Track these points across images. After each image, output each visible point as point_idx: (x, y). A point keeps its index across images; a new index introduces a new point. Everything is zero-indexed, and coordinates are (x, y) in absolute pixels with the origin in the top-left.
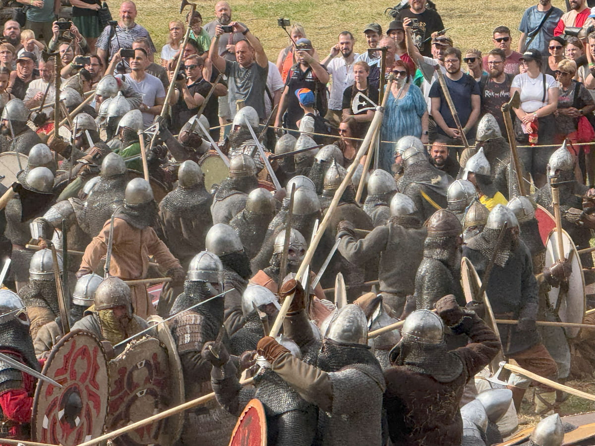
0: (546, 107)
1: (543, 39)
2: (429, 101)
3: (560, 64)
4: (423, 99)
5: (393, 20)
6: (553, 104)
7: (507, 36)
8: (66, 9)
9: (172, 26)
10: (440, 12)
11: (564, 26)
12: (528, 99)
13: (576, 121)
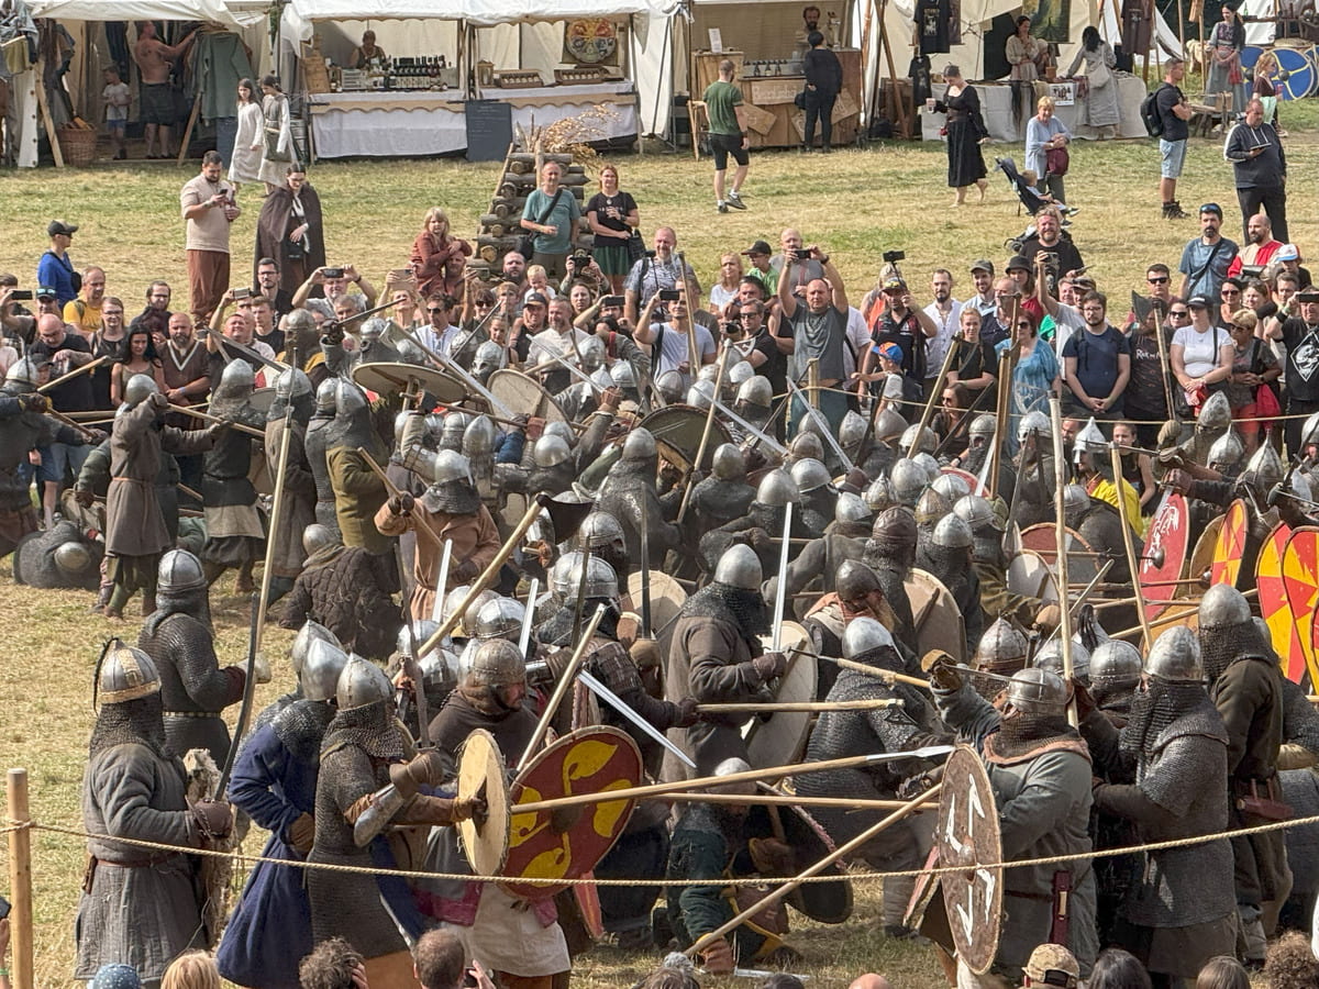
0: (1218, 370)
1: (1210, 281)
2: (1062, 361)
3: (1236, 314)
4: (1054, 361)
5: (1015, 254)
6: (1227, 366)
7: (1165, 275)
8: (586, 237)
9: (725, 260)
10: (1077, 244)
11: (1242, 264)
12: (1192, 361)
13: (1255, 391)
